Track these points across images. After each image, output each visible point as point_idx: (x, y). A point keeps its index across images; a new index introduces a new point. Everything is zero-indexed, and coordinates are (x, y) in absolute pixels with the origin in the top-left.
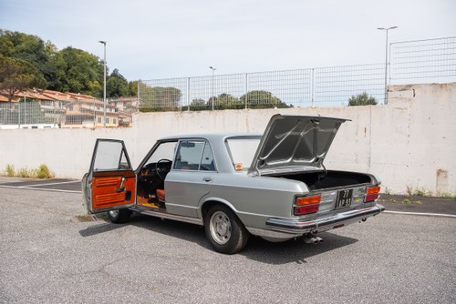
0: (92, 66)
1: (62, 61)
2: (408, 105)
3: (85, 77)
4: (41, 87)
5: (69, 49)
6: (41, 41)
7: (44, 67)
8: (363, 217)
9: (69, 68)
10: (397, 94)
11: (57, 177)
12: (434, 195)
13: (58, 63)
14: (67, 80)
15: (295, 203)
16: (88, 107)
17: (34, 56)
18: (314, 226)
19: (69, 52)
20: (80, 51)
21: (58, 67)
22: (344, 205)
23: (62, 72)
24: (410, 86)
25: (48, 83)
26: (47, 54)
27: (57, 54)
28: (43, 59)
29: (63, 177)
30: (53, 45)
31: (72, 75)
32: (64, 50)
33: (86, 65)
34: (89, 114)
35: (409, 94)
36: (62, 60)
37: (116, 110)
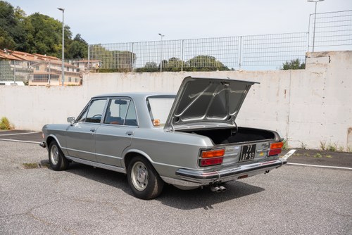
0: (57, 30)
1: (30, 26)
2: (323, 70)
3: (51, 40)
4: (11, 48)
5: (37, 15)
6: (11, 7)
7: (13, 31)
8: (266, 169)
9: (36, 32)
10: (314, 60)
11: (17, 128)
12: (345, 150)
13: (27, 27)
14: (35, 42)
15: (200, 156)
16: (52, 67)
17: (4, 20)
18: (217, 177)
19: (37, 17)
20: (46, 17)
21: (27, 31)
22: (248, 158)
23: (30, 36)
24: (326, 53)
25: (18, 45)
26: (17, 18)
27: (26, 19)
28: (13, 23)
29: (21, 129)
30: (22, 11)
31: (39, 38)
32: (33, 16)
33: (52, 30)
34: (53, 73)
35: (325, 60)
36: (30, 24)
37: (78, 70)
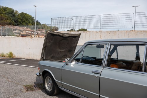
0: (30, 19)
1: (20, 17)
3: (27, 22)
4: (13, 25)
5: (23, 13)
6: (13, 10)
7: (14, 18)
9: (22, 19)
13: (19, 17)
14: (21, 23)
16: (28, 32)
17: (11, 15)
19: (23, 14)
20: (26, 14)
21: (19, 19)
23: (20, 20)
25: (15, 24)
26: (15, 14)
27: (18, 14)
28: (14, 16)
30: (17, 12)
31: (23, 21)
32: (21, 13)
33: (28, 18)
34: (28, 34)
36: (20, 16)
37: (37, 33)
